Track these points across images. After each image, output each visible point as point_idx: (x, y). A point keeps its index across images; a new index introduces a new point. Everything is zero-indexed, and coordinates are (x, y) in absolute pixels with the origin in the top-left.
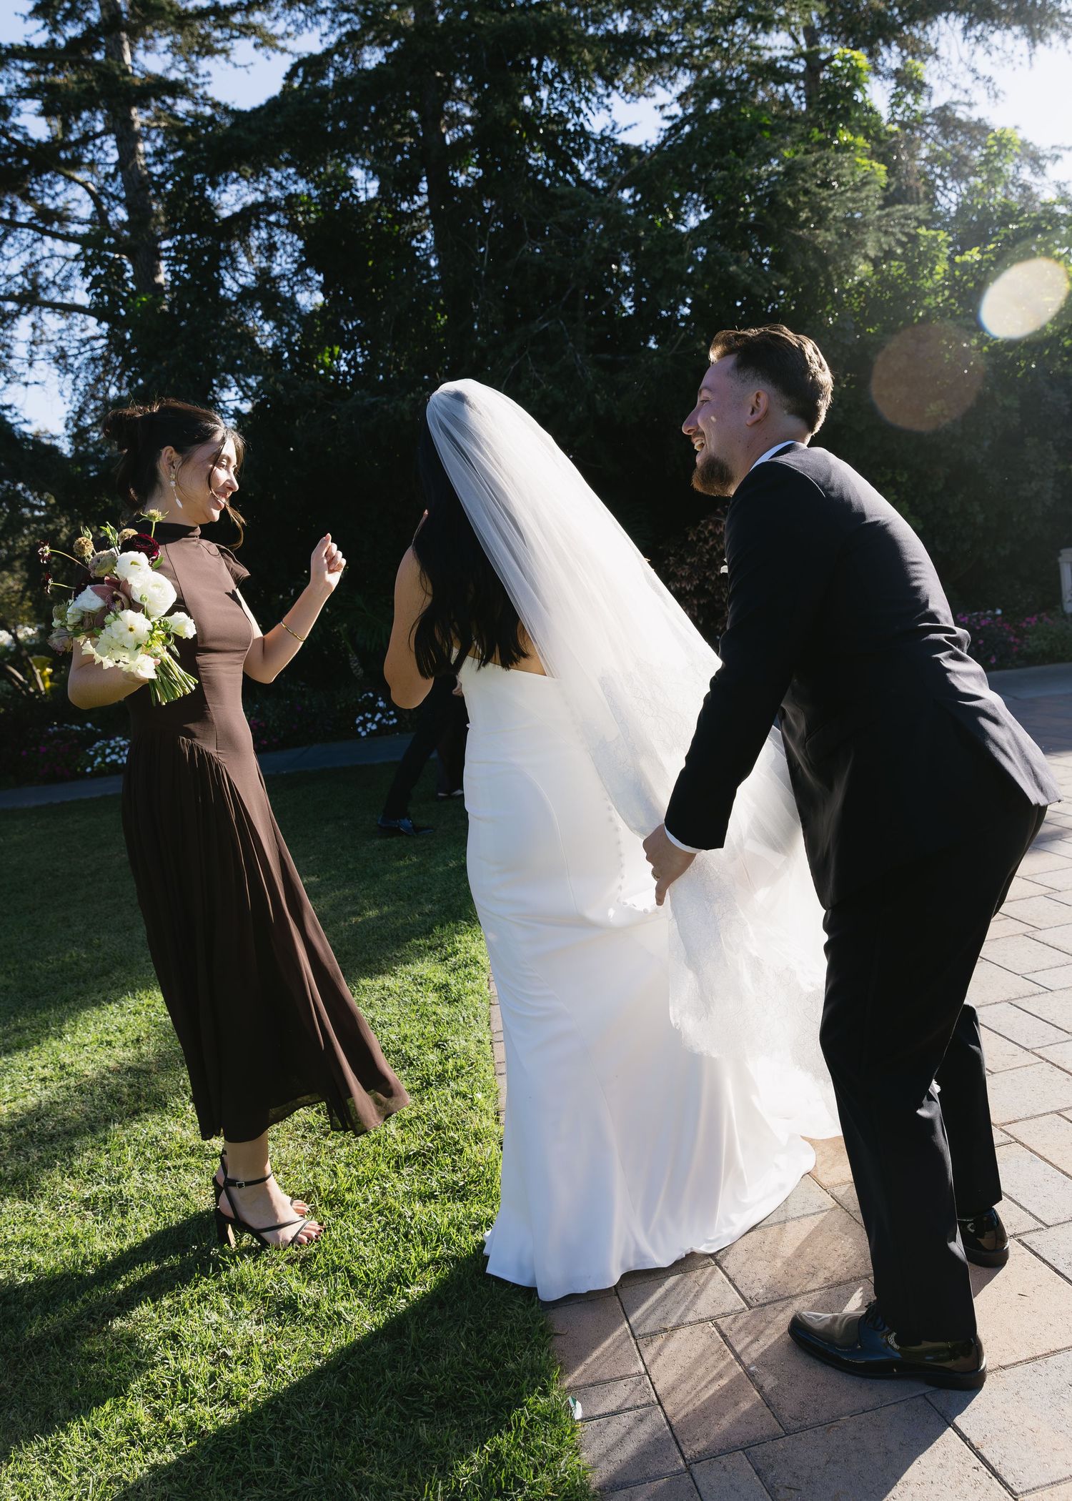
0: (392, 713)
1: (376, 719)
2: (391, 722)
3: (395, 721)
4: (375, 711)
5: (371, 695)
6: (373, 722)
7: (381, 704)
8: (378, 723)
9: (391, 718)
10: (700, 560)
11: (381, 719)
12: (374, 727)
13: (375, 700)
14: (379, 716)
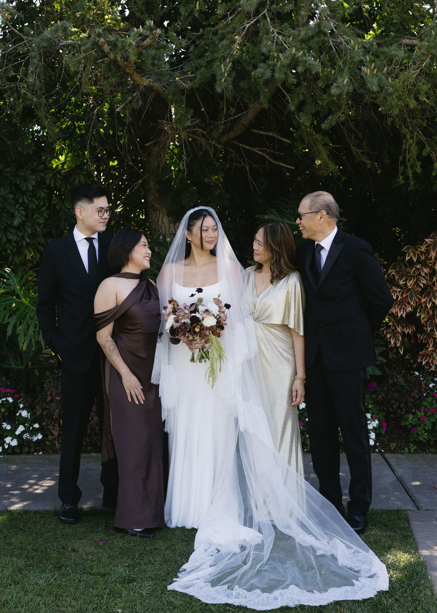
0: (37, 426)
1: (18, 433)
2: (35, 439)
3: (40, 437)
4: (15, 421)
5: (10, 400)
6: (14, 436)
7: (24, 414)
8: (19, 438)
9: (35, 432)
10: (416, 284)
11: (23, 432)
12: (14, 443)
13: (15, 407)
14: (21, 428)
